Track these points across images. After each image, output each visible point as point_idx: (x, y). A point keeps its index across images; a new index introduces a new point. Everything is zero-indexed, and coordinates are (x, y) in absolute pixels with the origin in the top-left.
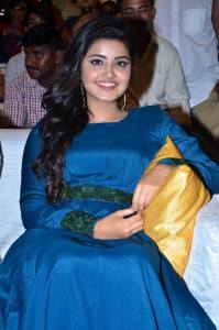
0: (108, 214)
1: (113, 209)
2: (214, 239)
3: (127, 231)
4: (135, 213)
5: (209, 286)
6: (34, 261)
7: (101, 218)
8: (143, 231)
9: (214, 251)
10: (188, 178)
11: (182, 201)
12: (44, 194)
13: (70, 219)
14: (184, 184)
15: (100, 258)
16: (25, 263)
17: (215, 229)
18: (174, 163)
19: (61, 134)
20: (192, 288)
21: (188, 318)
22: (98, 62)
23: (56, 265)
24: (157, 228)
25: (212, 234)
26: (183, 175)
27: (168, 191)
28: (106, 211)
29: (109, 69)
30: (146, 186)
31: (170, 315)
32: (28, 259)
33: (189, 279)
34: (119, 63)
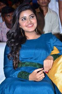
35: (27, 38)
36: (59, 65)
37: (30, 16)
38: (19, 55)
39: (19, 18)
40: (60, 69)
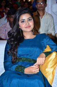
6: (6, 80)
11: (54, 62)
15: (25, 80)
16: (4, 81)
22: (23, 21)
23: (12, 82)
29: (27, 22)
32: (5, 80)
33: (53, 86)
34: (29, 20)
35: (25, 38)
36: (50, 61)
37: (28, 19)
38: (17, 52)
39: (19, 20)
40: (51, 65)
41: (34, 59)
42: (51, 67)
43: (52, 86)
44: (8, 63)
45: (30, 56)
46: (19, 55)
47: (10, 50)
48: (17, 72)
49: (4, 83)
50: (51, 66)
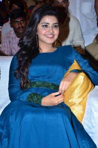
0: (48, 95)
1: (50, 92)
2: (96, 106)
3: (56, 102)
4: (60, 94)
5: (93, 127)
7: (44, 96)
8: (63, 102)
9: (96, 112)
10: (84, 78)
11: (81, 89)
12: (19, 85)
13: (31, 97)
14: (82, 81)
17: (96, 101)
18: (78, 71)
19: (26, 58)
20: (85, 127)
21: (84, 141)
24: (70, 101)
25: (95, 104)
26: (82, 77)
27: (75, 84)
28: (47, 93)
30: (65, 82)
31: (76, 140)
32: (12, 115)
41: (55, 83)
42: (79, 97)
43: (82, 123)
44: (16, 90)
45: (48, 78)
46: (31, 76)
47: (18, 69)
48: (29, 103)
49: (10, 120)
50: (79, 95)
